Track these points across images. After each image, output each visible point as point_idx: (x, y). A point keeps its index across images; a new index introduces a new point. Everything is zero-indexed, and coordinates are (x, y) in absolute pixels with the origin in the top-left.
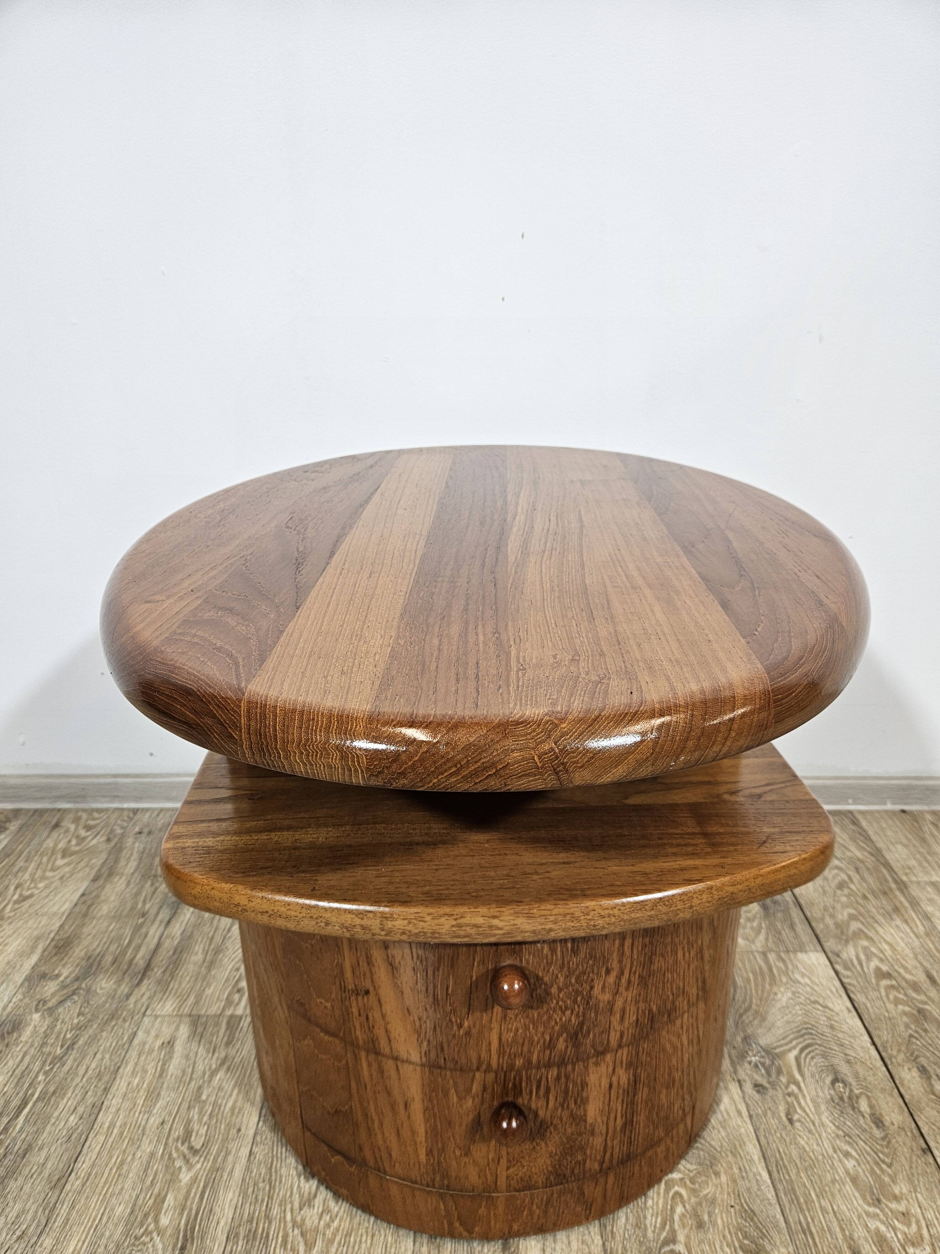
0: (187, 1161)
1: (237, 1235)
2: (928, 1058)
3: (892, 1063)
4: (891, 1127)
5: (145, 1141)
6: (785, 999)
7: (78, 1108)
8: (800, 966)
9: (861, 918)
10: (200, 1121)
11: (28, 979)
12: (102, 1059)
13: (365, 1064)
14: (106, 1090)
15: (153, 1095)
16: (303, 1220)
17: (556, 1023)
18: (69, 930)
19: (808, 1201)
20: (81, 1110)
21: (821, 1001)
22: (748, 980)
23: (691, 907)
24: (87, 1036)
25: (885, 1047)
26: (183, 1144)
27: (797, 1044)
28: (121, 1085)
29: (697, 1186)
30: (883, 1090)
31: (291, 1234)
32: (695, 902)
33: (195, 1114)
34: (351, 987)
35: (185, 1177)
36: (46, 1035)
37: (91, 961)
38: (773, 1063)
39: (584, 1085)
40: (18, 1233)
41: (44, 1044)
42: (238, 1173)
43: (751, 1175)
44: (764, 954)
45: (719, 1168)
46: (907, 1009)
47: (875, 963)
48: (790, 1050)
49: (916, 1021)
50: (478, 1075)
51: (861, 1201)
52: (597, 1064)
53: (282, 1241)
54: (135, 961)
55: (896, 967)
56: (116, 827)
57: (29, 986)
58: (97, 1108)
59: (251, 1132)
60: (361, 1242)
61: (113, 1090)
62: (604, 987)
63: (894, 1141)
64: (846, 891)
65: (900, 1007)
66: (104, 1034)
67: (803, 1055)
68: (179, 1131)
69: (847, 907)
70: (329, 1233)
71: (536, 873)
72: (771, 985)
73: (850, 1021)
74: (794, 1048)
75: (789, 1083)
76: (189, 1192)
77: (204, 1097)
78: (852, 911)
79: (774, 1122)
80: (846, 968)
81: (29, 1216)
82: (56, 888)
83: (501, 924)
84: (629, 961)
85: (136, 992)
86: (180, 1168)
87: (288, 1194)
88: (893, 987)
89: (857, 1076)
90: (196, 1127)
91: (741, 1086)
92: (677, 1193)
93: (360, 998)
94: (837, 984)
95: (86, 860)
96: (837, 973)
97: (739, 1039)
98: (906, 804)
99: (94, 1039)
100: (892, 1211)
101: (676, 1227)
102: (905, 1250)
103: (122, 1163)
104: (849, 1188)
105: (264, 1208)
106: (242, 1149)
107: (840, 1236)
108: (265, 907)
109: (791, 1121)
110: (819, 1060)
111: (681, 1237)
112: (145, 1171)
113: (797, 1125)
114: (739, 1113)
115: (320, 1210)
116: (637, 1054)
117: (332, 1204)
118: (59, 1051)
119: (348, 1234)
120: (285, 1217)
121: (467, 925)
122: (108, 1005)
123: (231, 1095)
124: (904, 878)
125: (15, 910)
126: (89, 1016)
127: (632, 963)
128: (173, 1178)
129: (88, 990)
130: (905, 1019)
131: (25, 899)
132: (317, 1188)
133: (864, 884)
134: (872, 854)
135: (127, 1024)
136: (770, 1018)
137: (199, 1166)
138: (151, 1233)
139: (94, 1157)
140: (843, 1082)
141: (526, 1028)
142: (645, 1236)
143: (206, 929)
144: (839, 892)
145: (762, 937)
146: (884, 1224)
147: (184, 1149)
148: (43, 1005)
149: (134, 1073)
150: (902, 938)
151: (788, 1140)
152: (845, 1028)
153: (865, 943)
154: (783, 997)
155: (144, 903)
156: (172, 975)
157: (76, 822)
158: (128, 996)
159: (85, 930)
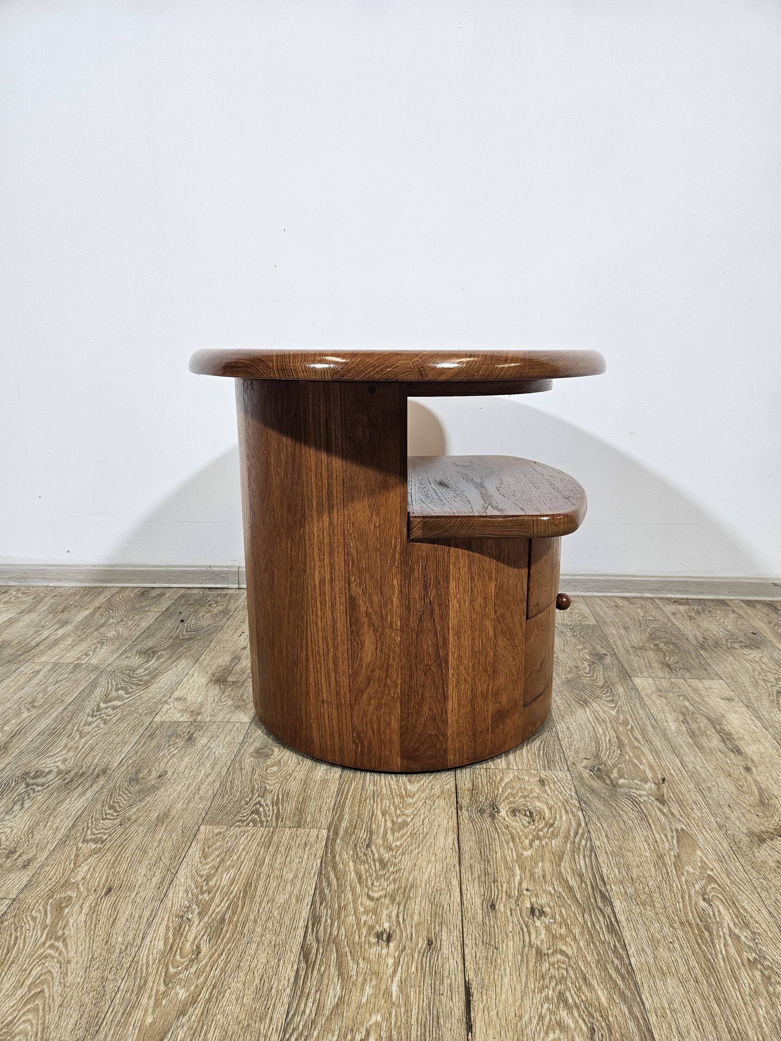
0: (28, 710)
1: (44, 733)
10: (42, 697)
16: (83, 730)
33: (41, 695)
35: (25, 715)
42: (54, 715)
53: (68, 736)
76: (24, 720)
86: (24, 712)
90: (39, 699)
105: (63, 726)
119: (105, 734)
128: (18, 713)
135: (17, 664)
137: (34, 712)
147: (29, 706)
149: (12, 681)
155: (46, 622)
156: (50, 649)
157: (18, 590)
158: (20, 655)
159: (6, 632)
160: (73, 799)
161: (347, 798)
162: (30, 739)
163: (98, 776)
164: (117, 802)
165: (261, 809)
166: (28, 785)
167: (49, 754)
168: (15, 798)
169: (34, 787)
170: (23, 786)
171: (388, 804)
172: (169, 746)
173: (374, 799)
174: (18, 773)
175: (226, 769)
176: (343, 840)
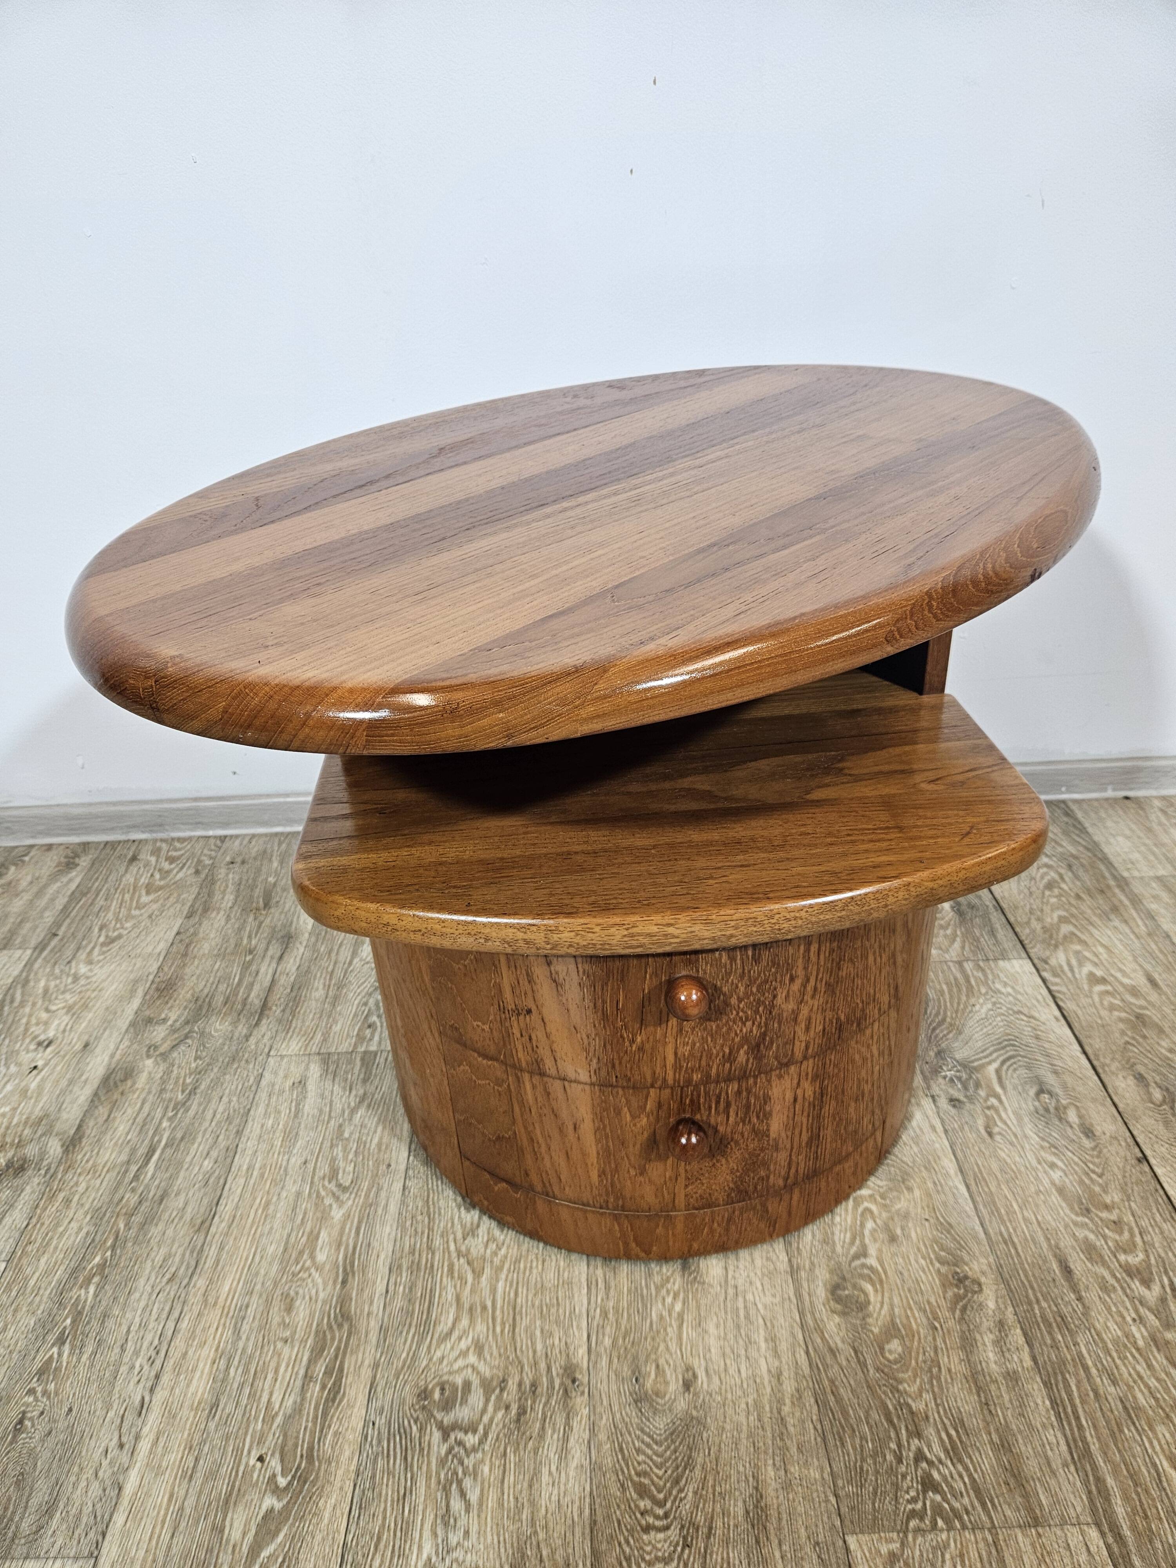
0: (337, 1199)
1: (400, 1267)
2: (1145, 1065)
3: (1105, 1071)
4: (1103, 1137)
5: (289, 1182)
6: (984, 1010)
7: (212, 1153)
8: (1001, 975)
9: (1073, 921)
10: (345, 1158)
11: (133, 1024)
12: (230, 1102)
13: (528, 1086)
14: (239, 1133)
15: (290, 1136)
16: (468, 1250)
17: (736, 1034)
18: (168, 971)
19: (1010, 1212)
20: (214, 1154)
21: (1025, 1010)
22: (942, 992)
23: (886, 906)
24: (208, 1080)
25: (1097, 1056)
26: (330, 1182)
27: (998, 1057)
28: (253, 1128)
29: (888, 1202)
30: (1094, 1100)
31: (456, 1264)
32: (891, 900)
33: (339, 1151)
34: (511, 1006)
35: (337, 1214)
36: (163, 1081)
37: (199, 1003)
38: (971, 1077)
39: (767, 1099)
40: (168, 1276)
41: (162, 1090)
42: (393, 1208)
43: (947, 1189)
44: (960, 963)
45: (911, 1183)
46: (1123, 1015)
47: (1088, 968)
48: (990, 1063)
49: (1134, 1028)
50: (652, 1091)
51: (1068, 1211)
52: (780, 1077)
53: (448, 1271)
54: (250, 1000)
55: (1113, 972)
56: (203, 858)
57: (135, 1032)
58: (232, 1152)
59: (403, 1167)
60: (531, 1267)
61: (246, 1132)
62: (787, 997)
63: (1105, 1151)
64: (1056, 891)
65: (1116, 1013)
66: (227, 1077)
67: (1005, 1067)
68: (324, 1169)
69: (1058, 908)
70: (497, 1261)
71: (711, 878)
72: (967, 996)
73: (1058, 1031)
74: (994, 1060)
75: (988, 1096)
76: (342, 1229)
77: (346, 1135)
78: (1062, 913)
79: (971, 1136)
80: (1055, 975)
81: (177, 1259)
82: (146, 927)
83: (676, 932)
84: (815, 967)
85: (255, 1032)
86: (331, 1205)
87: (449, 1225)
88: (1107, 992)
89: (1065, 1087)
90: (342, 1164)
91: (934, 1101)
92: (867, 1209)
93: (521, 1017)
94: (1045, 991)
95: (175, 895)
96: (1044, 981)
97: (932, 1054)
98: (1131, 789)
99: (217, 1083)
100: (1101, 1219)
101: (867, 1241)
102: (1115, 1257)
103: (268, 1204)
104: (1055, 1198)
105: (425, 1240)
106: (395, 1184)
107: (1045, 1245)
108: (417, 925)
109: (990, 1134)
110: (1022, 1072)
111: (872, 1251)
112: (294, 1209)
113: (998, 1138)
114: (933, 1128)
115: (485, 1239)
116: (824, 1065)
117: (497, 1232)
118: (180, 1097)
119: (517, 1261)
120: (448, 1248)
121: (639, 934)
122: (226, 1047)
123: (375, 1132)
124: (1126, 874)
125: (104, 953)
126: (207, 1060)
127: (818, 970)
128: (324, 1217)
129: (202, 1034)
130: (1121, 1026)
131: (113, 941)
132: (480, 1218)
133: (1078, 883)
134: (1088, 849)
135: (251, 1066)
136: (967, 1031)
137: (350, 1202)
138: (308, 1269)
139: (236, 1200)
140: (1050, 1093)
141: (704, 1040)
142: (834, 1251)
143: (324, 963)
144: (1047, 893)
145: (957, 945)
146: (1093, 1232)
147: (332, 1186)
148: (155, 1051)
149: (266, 1115)
150: (1121, 940)
151: (987, 1153)
152: (1052, 1037)
153: (1078, 947)
154: (982, 1008)
155: (250, 937)
156: (293, 1013)
157: (156, 852)
158: (247, 1037)
159: (188, 970)
160: (553, 1468)
161: (1082, 1426)
162: (380, 1288)
163: (566, 1391)
164: (645, 1474)
165: (936, 1475)
166: (446, 1433)
167: (439, 1329)
168: (438, 1474)
169: (460, 1435)
170: (437, 1435)
171: (1168, 1435)
172: (658, 1289)
173: (1134, 1424)
174: (409, 1394)
175: (802, 1353)
176: (1143, 1558)
